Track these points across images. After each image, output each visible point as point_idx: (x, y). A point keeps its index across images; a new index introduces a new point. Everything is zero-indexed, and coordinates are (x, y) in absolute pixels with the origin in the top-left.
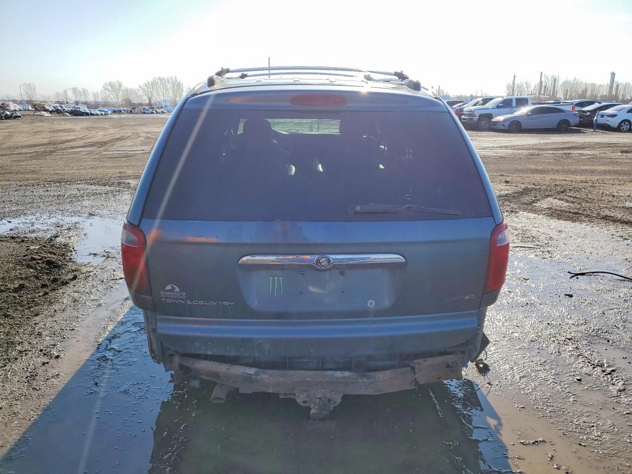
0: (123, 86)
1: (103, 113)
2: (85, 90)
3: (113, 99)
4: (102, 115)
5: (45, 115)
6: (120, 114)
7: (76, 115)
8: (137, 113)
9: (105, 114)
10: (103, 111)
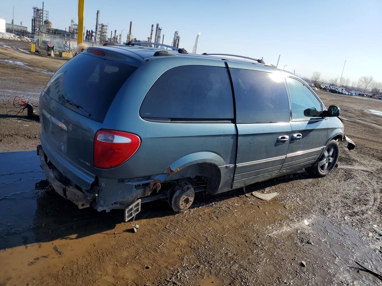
0: (373, 80)
1: (350, 94)
2: (349, 79)
3: (363, 86)
4: (349, 95)
5: (316, 90)
6: (363, 96)
7: (332, 93)
8: (375, 98)
9: (351, 95)
10: (350, 93)
